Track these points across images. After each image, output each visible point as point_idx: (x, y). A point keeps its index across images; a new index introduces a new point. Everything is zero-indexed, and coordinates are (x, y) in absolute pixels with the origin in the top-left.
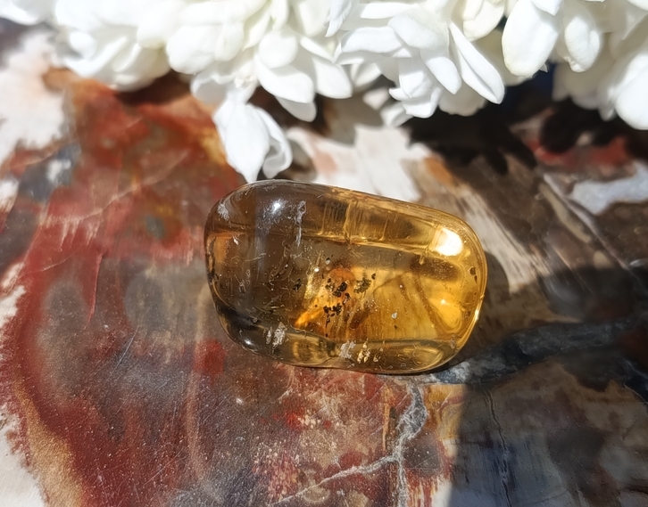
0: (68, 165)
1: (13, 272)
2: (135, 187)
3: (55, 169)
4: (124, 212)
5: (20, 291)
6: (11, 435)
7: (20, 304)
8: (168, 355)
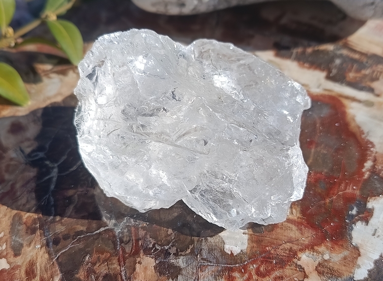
0: (350, 212)
1: (366, 176)
2: (328, 201)
3: (354, 212)
4: (332, 192)
5: (364, 170)
6: (363, 134)
7: (363, 167)
8: (322, 147)
